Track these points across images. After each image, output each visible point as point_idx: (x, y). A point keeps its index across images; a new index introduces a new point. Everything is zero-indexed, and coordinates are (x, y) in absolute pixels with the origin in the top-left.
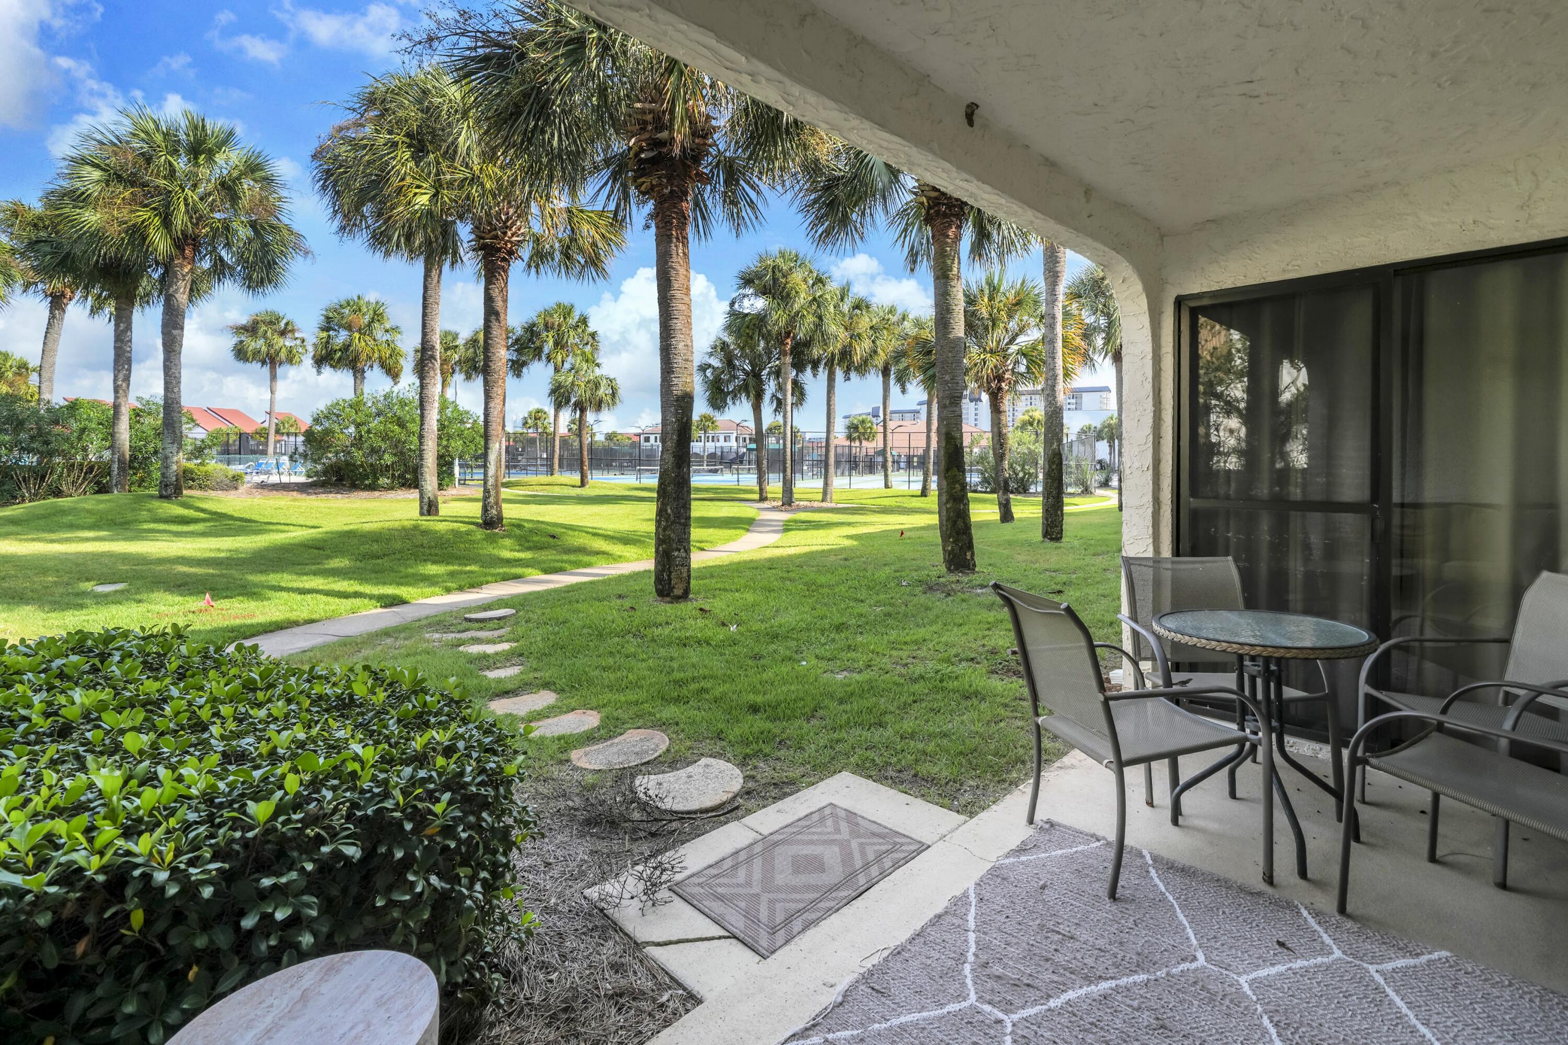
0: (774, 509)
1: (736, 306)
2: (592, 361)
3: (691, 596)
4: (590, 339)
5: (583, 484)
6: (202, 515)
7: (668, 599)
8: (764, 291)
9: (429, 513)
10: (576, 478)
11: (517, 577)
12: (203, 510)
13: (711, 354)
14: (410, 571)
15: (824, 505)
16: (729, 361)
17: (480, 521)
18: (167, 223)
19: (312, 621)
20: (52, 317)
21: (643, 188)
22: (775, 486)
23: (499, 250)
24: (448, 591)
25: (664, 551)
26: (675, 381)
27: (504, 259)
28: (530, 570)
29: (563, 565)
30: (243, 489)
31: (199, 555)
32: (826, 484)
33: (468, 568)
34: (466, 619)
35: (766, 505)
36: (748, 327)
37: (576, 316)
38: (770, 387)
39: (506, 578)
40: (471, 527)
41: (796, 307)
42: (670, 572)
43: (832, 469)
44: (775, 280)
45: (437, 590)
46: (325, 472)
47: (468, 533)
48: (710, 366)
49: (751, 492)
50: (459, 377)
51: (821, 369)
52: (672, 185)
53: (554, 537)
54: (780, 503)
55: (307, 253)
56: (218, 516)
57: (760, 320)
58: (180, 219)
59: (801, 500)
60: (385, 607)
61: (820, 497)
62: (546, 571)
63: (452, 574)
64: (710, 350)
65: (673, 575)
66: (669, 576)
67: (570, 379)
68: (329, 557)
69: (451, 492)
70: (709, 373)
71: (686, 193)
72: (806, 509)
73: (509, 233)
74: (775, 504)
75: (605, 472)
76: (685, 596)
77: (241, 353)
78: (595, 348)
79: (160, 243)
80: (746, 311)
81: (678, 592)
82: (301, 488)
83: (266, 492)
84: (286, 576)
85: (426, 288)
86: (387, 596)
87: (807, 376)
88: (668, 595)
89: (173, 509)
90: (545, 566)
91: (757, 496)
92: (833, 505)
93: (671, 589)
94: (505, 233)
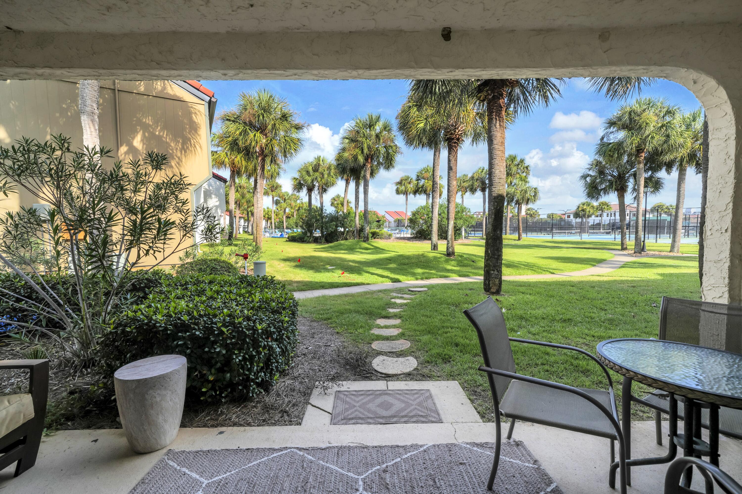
0: (629, 255)
1: (605, 140)
2: (524, 180)
3: (502, 293)
4: (526, 170)
5: (519, 239)
6: (372, 247)
7: (488, 293)
8: (624, 127)
9: (434, 249)
10: (516, 236)
11: (446, 277)
12: (373, 246)
13: (590, 169)
14: (412, 271)
15: (671, 254)
16: (601, 173)
17: (446, 253)
18: (362, 152)
19: (368, 284)
20: (346, 186)
21: (481, 99)
22: (630, 242)
23: (453, 139)
24: (417, 279)
25: (487, 271)
26: (494, 189)
27: (455, 143)
28: (454, 275)
29: (470, 274)
30: (392, 239)
31: (359, 260)
32: (674, 241)
33: (432, 272)
34: (409, 290)
35: (625, 252)
36: (610, 151)
37: (518, 159)
38: (631, 184)
39: (441, 277)
40: (442, 255)
41: (647, 133)
42: (489, 281)
43: (681, 231)
44: (630, 119)
45: (413, 278)
46: (417, 233)
47: (439, 258)
48: (588, 175)
49: (616, 245)
50: (468, 194)
51: (674, 169)
52: (494, 93)
53: (473, 262)
54: (633, 252)
55: (402, 153)
56: (376, 248)
57: (619, 145)
58: (366, 151)
59: (650, 250)
60: (393, 282)
61: (669, 249)
62: (460, 276)
63: (423, 273)
64: (589, 167)
65: (491, 282)
66: (489, 282)
67: (513, 190)
68: (391, 263)
69: (460, 241)
70: (588, 179)
71: (502, 95)
72: (654, 256)
73: (457, 131)
74: (630, 252)
75: (539, 233)
76: (498, 292)
77: (398, 192)
78: (528, 174)
79: (361, 159)
80: (611, 141)
81: (493, 290)
82: (409, 239)
83: (398, 240)
84: (374, 269)
85: (434, 160)
86: (394, 278)
87: (662, 174)
88: (488, 291)
89: (365, 245)
90: (461, 273)
91: (620, 247)
92: (680, 255)
93: (490, 289)
94: (455, 131)
